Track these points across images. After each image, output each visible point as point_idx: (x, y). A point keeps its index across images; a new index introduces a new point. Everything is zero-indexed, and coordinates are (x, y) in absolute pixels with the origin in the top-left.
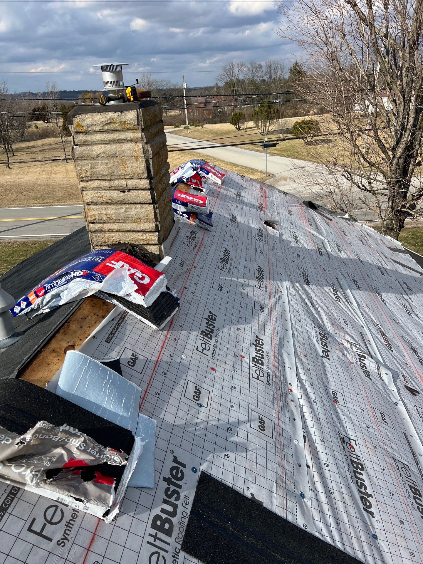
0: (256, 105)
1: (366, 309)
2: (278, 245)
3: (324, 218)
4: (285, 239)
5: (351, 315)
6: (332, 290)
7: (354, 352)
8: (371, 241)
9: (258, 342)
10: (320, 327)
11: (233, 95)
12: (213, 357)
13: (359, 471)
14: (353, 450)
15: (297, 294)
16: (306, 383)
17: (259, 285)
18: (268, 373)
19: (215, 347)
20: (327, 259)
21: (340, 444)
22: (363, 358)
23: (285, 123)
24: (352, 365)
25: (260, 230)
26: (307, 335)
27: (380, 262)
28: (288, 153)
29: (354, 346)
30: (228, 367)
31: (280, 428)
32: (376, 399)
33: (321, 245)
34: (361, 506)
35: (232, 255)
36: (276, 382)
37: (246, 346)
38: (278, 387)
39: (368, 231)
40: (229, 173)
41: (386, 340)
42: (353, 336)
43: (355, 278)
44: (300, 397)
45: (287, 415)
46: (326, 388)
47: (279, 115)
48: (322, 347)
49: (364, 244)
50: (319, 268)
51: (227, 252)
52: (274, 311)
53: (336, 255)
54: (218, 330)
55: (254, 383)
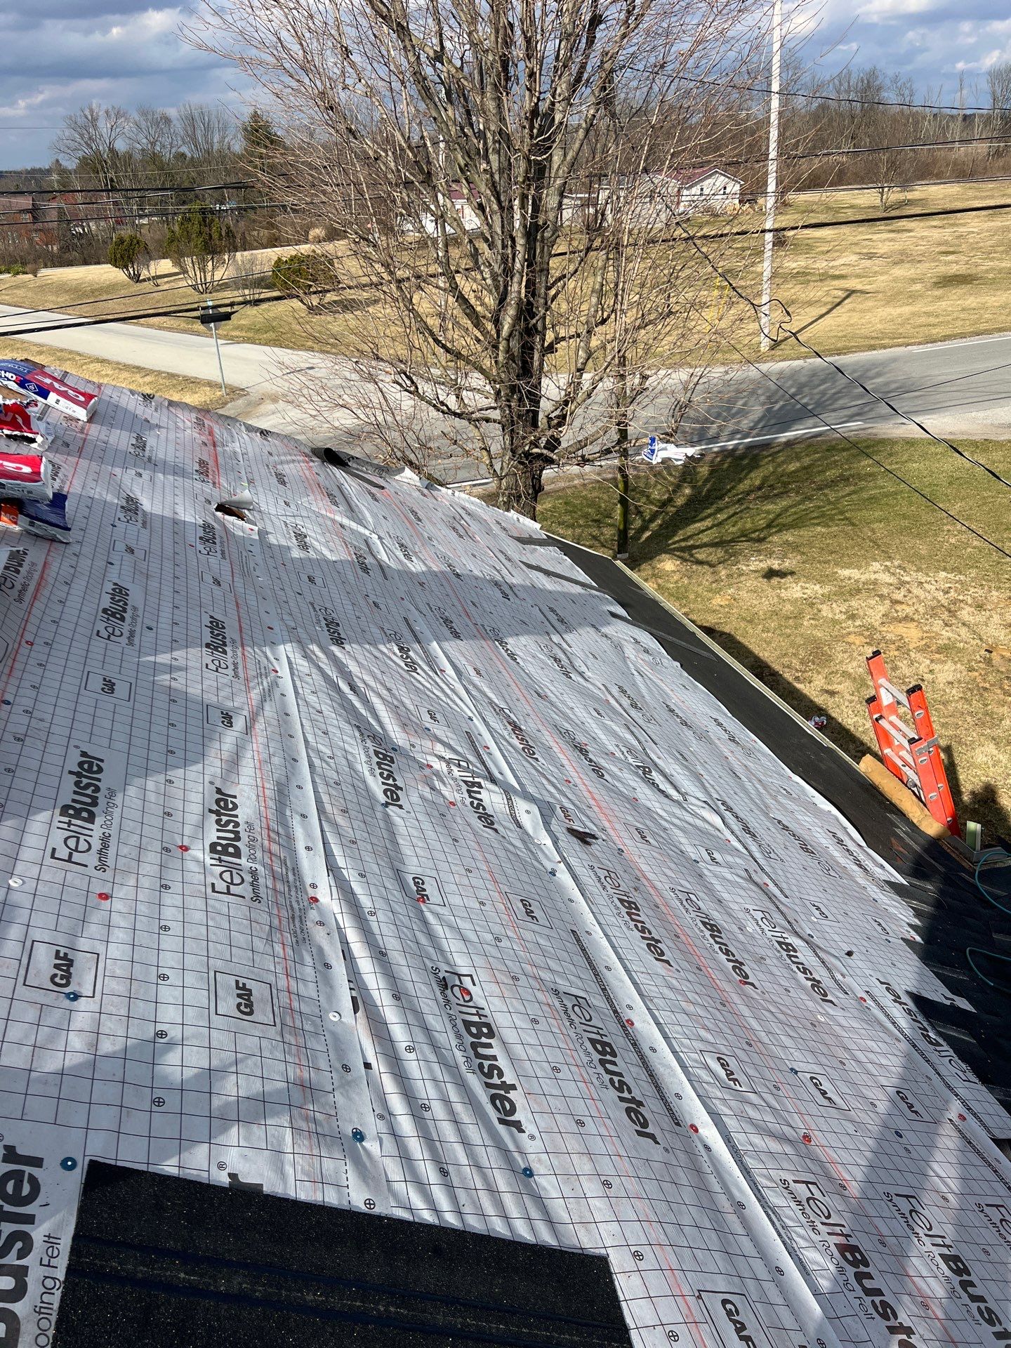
0: (173, 218)
1: (476, 680)
2: (259, 559)
3: (366, 485)
4: (275, 542)
5: (444, 699)
6: (396, 649)
7: (455, 780)
8: (474, 527)
9: (223, 805)
10: (374, 737)
11: (108, 191)
12: (102, 867)
13: (484, 1040)
14: (467, 998)
15: (314, 671)
16: (351, 875)
17: (217, 663)
18: (253, 873)
19: (105, 840)
20: (380, 579)
21: (438, 993)
22: (475, 789)
23: (252, 262)
24: (453, 810)
25: (207, 527)
26: (344, 762)
27: (498, 571)
28: (270, 335)
29: (455, 764)
30: (145, 882)
31: (292, 996)
32: (509, 872)
33: (364, 547)
34: (493, 1115)
35: (135, 598)
36: (275, 890)
37: (192, 819)
38: (281, 900)
39: (467, 505)
40: (108, 391)
41: (522, 740)
42: (452, 743)
43: (446, 614)
44: (337, 909)
45: (308, 959)
46: (398, 875)
47: (234, 242)
48: (383, 783)
49: (461, 536)
50: (362, 602)
51: (120, 593)
52: (261, 719)
53: (400, 568)
54: (112, 793)
55: (217, 904)
